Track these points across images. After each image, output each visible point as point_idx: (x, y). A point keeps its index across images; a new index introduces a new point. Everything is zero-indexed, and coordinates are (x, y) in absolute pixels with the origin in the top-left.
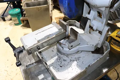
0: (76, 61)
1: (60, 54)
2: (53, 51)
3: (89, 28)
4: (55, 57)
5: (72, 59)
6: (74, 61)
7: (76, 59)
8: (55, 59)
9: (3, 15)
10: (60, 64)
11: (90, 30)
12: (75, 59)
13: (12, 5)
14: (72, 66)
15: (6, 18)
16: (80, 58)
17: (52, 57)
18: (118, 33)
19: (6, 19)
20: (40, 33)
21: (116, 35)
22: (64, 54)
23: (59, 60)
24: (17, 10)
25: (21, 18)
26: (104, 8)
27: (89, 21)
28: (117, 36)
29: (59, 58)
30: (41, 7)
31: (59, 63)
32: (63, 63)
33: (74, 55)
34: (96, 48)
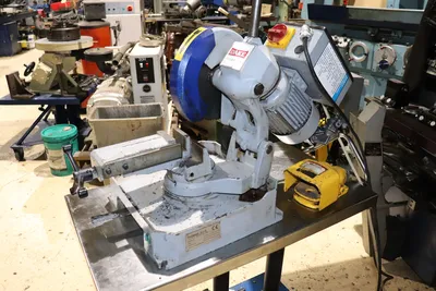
0: (202, 210)
1: (168, 199)
2: (155, 194)
3: (236, 147)
4: (157, 203)
5: (192, 207)
6: (196, 210)
7: (202, 208)
8: (157, 206)
9: (20, 143)
11: (238, 154)
12: (199, 208)
13: (52, 117)
14: (190, 218)
15: (27, 154)
16: (210, 206)
17: (151, 203)
18: (303, 165)
19: (25, 156)
22: (177, 198)
23: (165, 207)
24: (69, 130)
25: (77, 154)
26: (249, 100)
27: (234, 133)
28: (298, 170)
29: (167, 205)
30: (140, 122)
32: (173, 212)
33: (198, 199)
34: (247, 189)
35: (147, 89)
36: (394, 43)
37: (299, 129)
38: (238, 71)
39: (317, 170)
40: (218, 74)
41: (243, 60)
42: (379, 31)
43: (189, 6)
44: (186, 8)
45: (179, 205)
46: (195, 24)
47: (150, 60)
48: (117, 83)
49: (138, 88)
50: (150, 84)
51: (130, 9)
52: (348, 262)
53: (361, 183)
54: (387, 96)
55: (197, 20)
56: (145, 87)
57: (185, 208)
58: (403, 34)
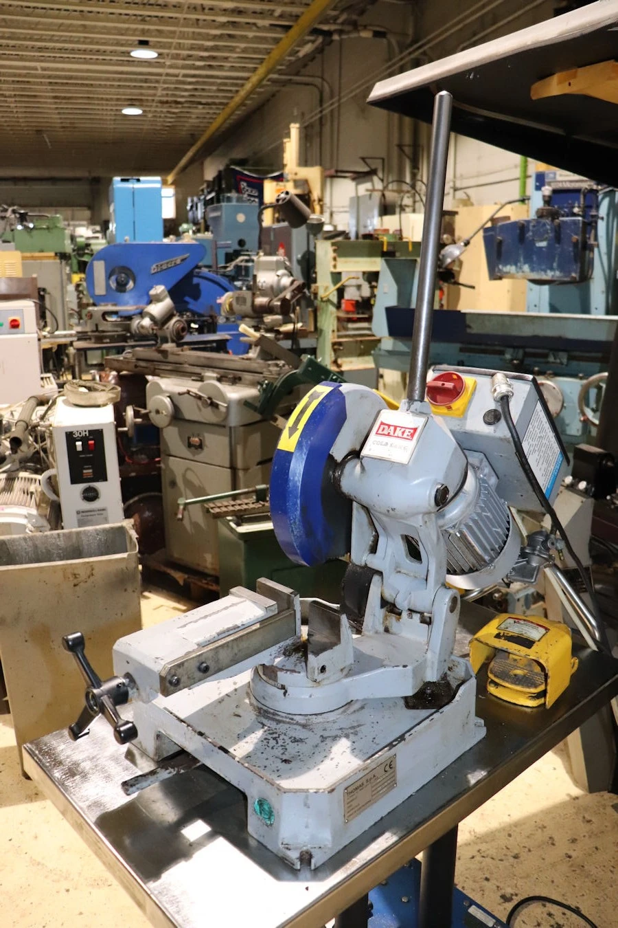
0: (347, 736)
1: (271, 724)
2: (239, 716)
3: (382, 607)
4: (253, 735)
5: (326, 734)
6: (335, 738)
7: (346, 732)
8: (256, 741)
10: (279, 754)
11: (385, 618)
12: (339, 733)
14: (332, 756)
16: (359, 726)
17: (241, 737)
18: (503, 626)
20: (196, 621)
21: (496, 632)
22: (290, 719)
23: (272, 742)
26: (420, 517)
27: (376, 578)
28: (498, 636)
29: (272, 737)
30: (91, 566)
31: (278, 752)
32: (293, 749)
33: (331, 717)
34: (419, 685)
35: (91, 495)
36: (556, 374)
37: (492, 560)
38: (403, 465)
39: (534, 634)
40: (353, 469)
41: (411, 445)
42: (526, 355)
43: (152, 318)
44: (146, 322)
45: (300, 733)
46: (164, 353)
47: (96, 435)
48: (18, 485)
49: (71, 495)
50: (98, 485)
51: (15, 325)
52: (548, 812)
53: (594, 647)
54: (577, 477)
55: (169, 346)
56: (86, 491)
57: (313, 738)
58: (571, 358)
